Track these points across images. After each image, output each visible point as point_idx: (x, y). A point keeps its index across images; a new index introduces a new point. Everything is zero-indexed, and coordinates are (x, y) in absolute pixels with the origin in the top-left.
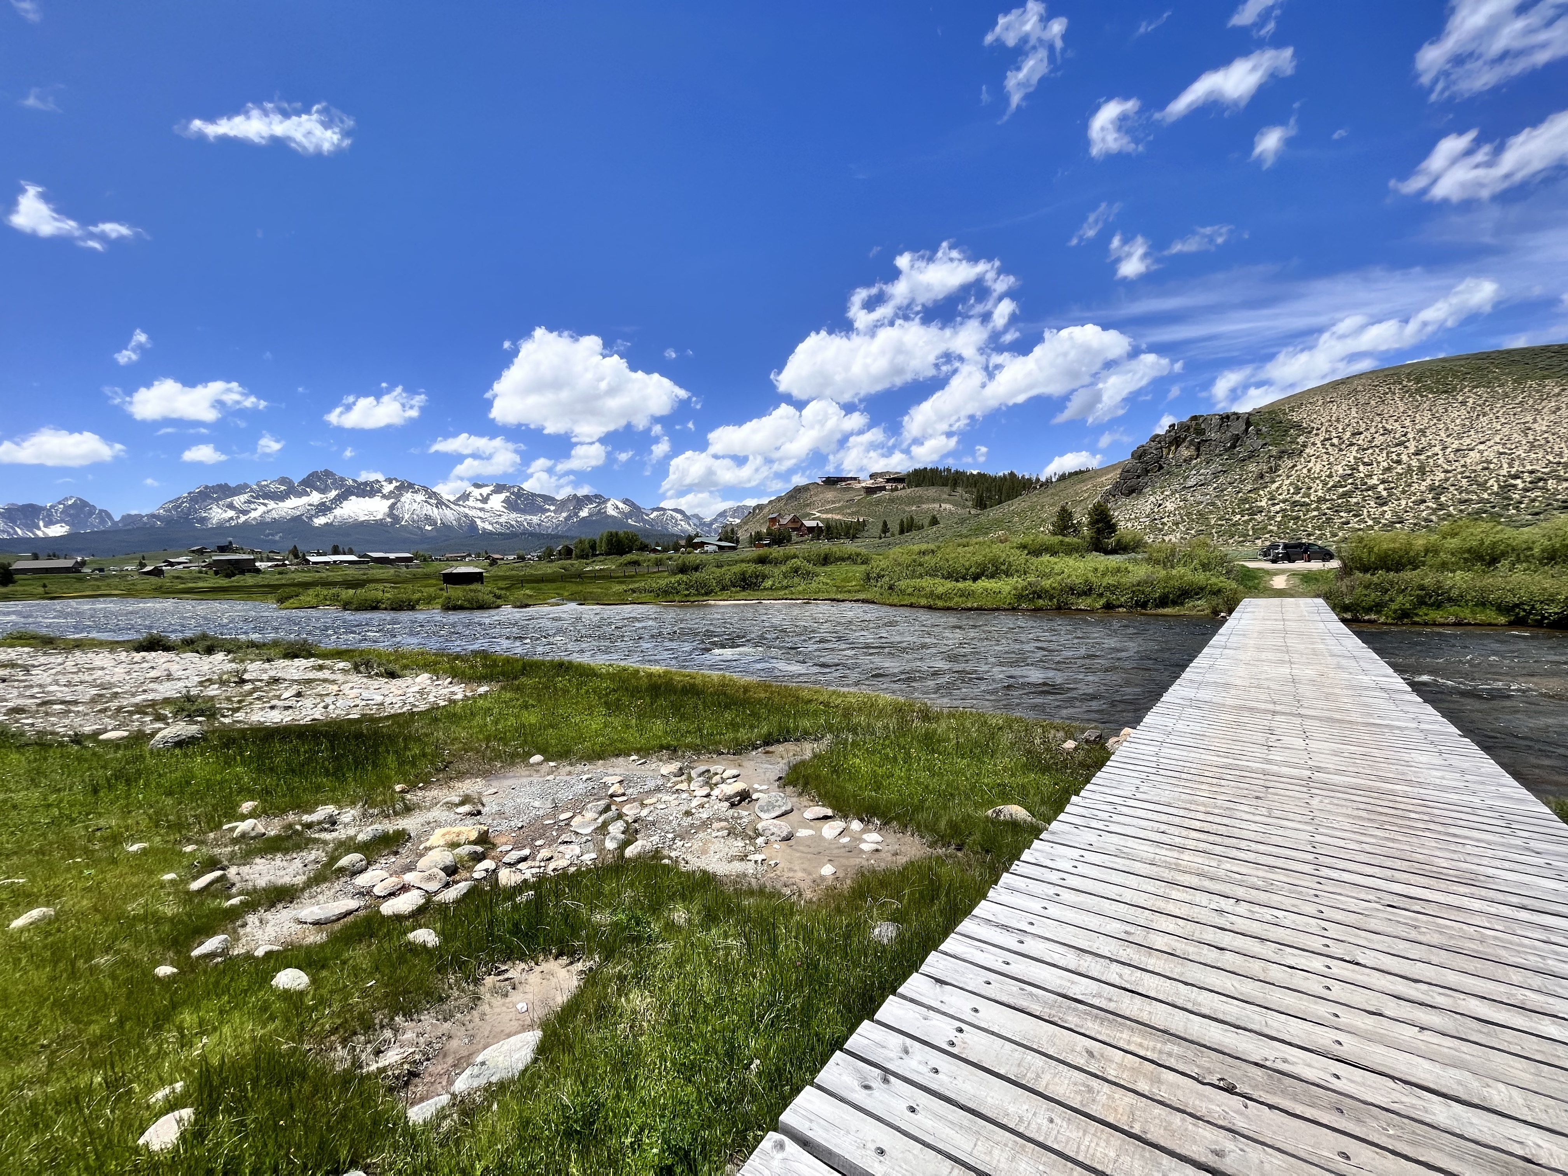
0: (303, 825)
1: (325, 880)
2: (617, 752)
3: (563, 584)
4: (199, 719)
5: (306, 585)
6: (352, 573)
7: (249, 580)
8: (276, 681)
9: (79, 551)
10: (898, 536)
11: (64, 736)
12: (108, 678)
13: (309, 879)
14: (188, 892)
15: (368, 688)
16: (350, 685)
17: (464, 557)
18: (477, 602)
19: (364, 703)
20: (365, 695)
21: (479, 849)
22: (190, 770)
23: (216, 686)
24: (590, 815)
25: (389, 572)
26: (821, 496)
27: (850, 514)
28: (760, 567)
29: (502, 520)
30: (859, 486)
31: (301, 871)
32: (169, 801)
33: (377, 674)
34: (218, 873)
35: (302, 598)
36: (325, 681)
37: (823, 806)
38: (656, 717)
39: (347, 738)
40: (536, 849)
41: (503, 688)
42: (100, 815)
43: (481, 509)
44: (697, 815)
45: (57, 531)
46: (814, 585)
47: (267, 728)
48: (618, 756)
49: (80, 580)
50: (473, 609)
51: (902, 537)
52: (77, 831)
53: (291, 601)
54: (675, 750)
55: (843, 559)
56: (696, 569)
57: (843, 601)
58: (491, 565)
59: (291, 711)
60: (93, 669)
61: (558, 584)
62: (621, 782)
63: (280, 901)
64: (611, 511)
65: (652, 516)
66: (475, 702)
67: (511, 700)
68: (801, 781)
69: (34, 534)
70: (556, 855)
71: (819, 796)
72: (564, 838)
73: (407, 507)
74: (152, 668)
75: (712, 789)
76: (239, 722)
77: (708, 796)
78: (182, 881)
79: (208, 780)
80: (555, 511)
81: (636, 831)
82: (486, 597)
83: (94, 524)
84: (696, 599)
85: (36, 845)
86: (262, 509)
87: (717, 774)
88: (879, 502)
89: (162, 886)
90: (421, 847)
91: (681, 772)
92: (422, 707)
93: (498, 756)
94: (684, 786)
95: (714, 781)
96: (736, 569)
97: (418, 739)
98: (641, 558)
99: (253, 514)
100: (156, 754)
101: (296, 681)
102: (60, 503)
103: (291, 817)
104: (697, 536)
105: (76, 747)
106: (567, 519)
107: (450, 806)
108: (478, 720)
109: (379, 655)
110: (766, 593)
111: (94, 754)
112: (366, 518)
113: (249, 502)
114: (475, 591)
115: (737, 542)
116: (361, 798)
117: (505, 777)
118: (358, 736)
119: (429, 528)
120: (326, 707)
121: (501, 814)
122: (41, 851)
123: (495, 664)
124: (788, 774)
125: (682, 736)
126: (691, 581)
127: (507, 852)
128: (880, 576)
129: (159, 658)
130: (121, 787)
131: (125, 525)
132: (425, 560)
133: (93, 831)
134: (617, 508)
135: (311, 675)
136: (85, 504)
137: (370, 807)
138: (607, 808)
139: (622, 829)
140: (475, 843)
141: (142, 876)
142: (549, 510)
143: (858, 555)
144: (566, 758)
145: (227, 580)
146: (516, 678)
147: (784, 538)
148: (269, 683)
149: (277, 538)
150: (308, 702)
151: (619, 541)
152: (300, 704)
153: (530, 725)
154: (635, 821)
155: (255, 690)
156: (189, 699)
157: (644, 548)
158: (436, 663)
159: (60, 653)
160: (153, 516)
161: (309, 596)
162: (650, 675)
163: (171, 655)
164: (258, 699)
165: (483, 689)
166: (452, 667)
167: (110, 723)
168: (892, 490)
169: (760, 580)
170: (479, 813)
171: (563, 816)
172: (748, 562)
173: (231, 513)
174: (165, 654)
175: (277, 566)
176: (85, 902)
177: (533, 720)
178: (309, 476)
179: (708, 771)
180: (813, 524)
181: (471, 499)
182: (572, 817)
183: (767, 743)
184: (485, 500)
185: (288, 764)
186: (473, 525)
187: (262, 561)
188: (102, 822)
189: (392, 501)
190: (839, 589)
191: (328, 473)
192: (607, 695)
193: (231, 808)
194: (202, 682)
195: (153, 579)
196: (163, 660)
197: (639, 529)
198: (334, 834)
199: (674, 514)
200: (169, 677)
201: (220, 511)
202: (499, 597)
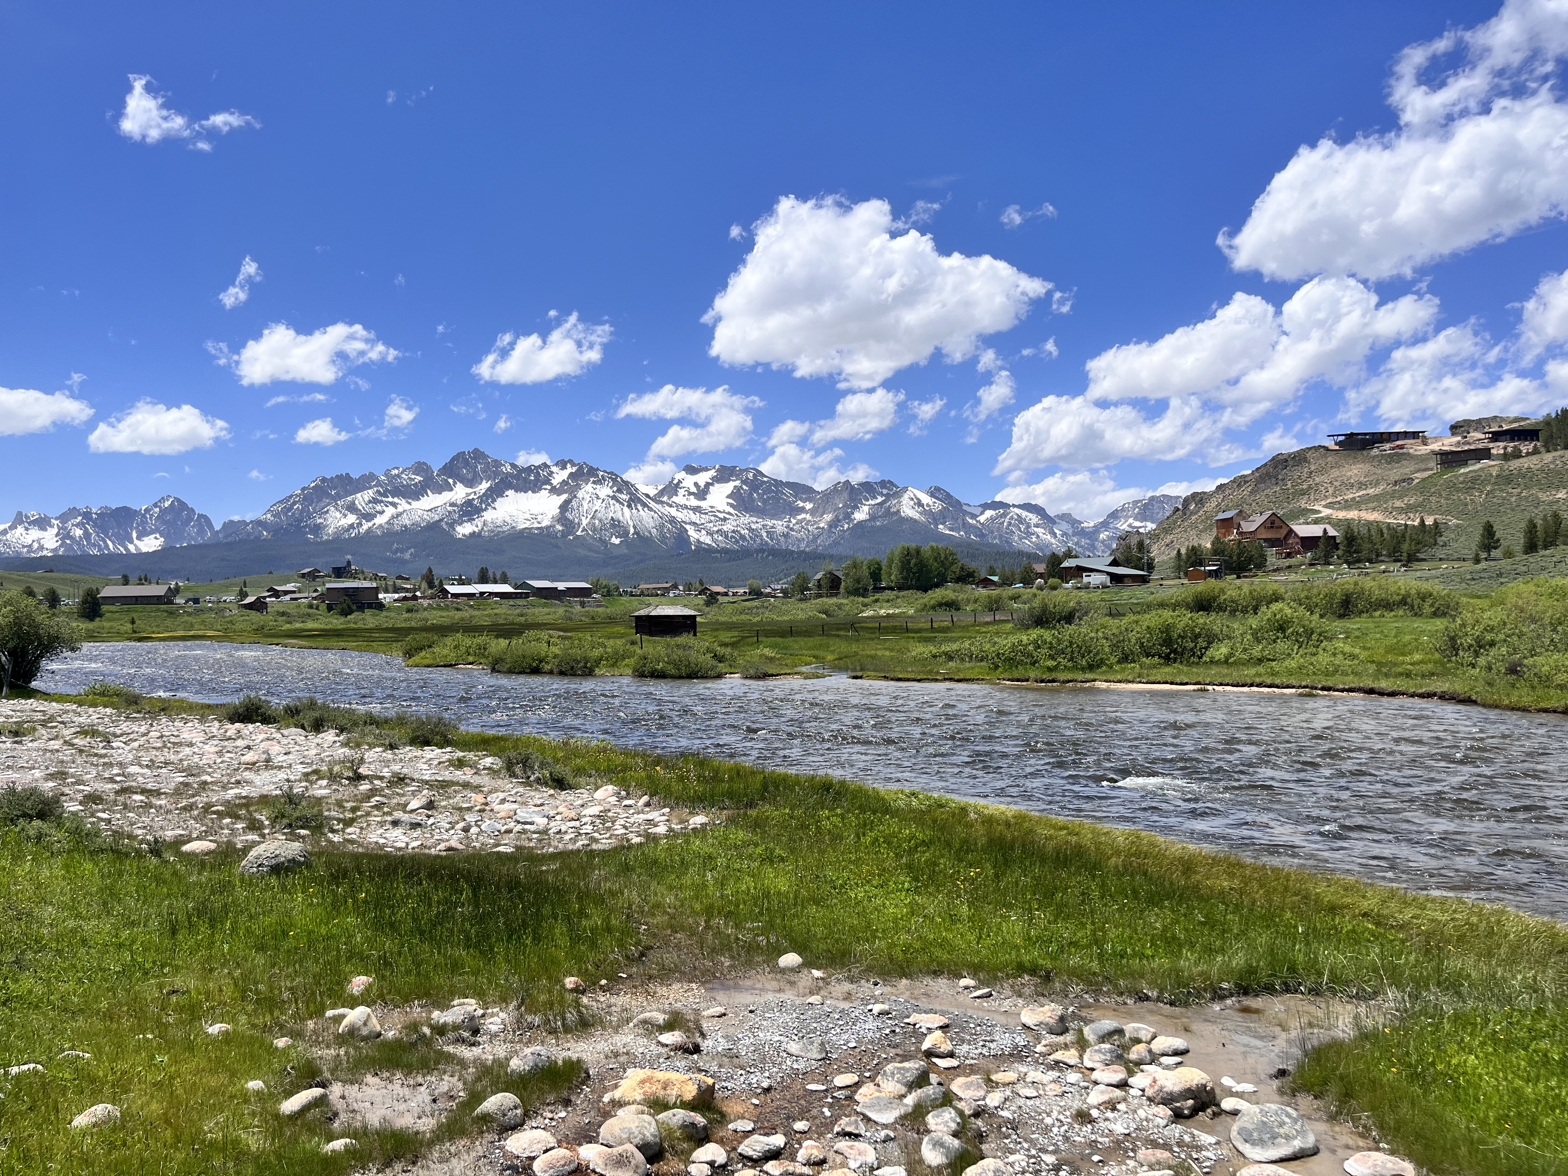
0: (432, 1027)
1: (463, 1133)
2: (934, 966)
3: (825, 640)
4: (303, 832)
5: (444, 630)
6: (505, 612)
7: (368, 619)
8: (400, 780)
9: (174, 574)
10: (1520, 557)
11: (141, 842)
12: (196, 759)
13: (440, 1126)
14: (277, 1116)
15: (524, 804)
16: (502, 796)
17: (667, 590)
18: (688, 666)
19: (519, 827)
20: (522, 815)
21: (700, 1120)
22: (288, 914)
23: (324, 782)
24: (891, 1086)
25: (556, 612)
26: (1335, 473)
27: (1401, 511)
28: (1202, 619)
29: (727, 527)
30: (1423, 450)
31: (428, 1109)
32: (260, 960)
33: (538, 781)
34: (317, 1092)
35: (436, 650)
36: (466, 785)
37: (1392, 1153)
38: (1009, 906)
39: (498, 888)
40: (795, 1139)
41: (731, 820)
42: (177, 969)
43: (696, 510)
44: (1103, 1125)
45: (151, 544)
46: (1323, 659)
47: (388, 855)
48: (936, 974)
49: (171, 613)
50: (680, 677)
51: (1532, 558)
52: (149, 990)
53: (423, 654)
54: (1047, 978)
55: (1387, 605)
56: (1069, 618)
57: (1392, 694)
58: (708, 603)
59: (419, 831)
60: (180, 744)
61: (817, 640)
62: (944, 1028)
63: (398, 1158)
64: (908, 510)
65: (982, 519)
66: (687, 842)
67: (746, 844)
68: (1334, 1089)
69: (126, 549)
70: (831, 1155)
71: (1381, 1127)
72: (845, 1123)
73: (586, 507)
74: (249, 748)
75: (1131, 1073)
76: (352, 842)
77: (1123, 1085)
78: (271, 1094)
79: (310, 933)
80: (813, 512)
81: (980, 1137)
82: (702, 658)
83: (191, 536)
84: (1070, 676)
85: (104, 1005)
86: (390, 511)
87: (1138, 1041)
88: (1474, 482)
89: (245, 1097)
90: (606, 1099)
91: (1061, 1027)
92: (605, 843)
93: (725, 946)
94: (1070, 1056)
95: (1133, 1055)
96: (1152, 619)
97: (600, 901)
98: (961, 596)
99: (380, 520)
100: (248, 882)
101: (427, 782)
102: (155, 505)
103: (416, 1011)
104: (1069, 555)
105: (154, 860)
106: (833, 524)
107: (651, 1028)
108: (691, 877)
109: (542, 748)
110: (1214, 670)
111: (175, 873)
112: (527, 525)
113: (374, 501)
114: (686, 647)
115: (1150, 567)
116: (516, 992)
117: (737, 988)
118: (513, 884)
119: (616, 541)
120: (466, 830)
121: (731, 1055)
122: (109, 1016)
123: (716, 778)
124: (1300, 1067)
125: (1061, 949)
126: (1059, 641)
127: (748, 1134)
128: (1481, 646)
129: (256, 732)
130: (204, 929)
131: (226, 537)
132: (609, 594)
133: (168, 994)
134: (919, 504)
135: (447, 775)
136: (182, 505)
137: (529, 1011)
138: (921, 1080)
139: (953, 1126)
140: (691, 1106)
141: (224, 1078)
142: (802, 510)
143: (1423, 597)
144: (843, 965)
145: (342, 619)
146: (751, 805)
147: (1250, 560)
148: (391, 784)
149: (407, 556)
150: (443, 820)
151: (922, 565)
152: (431, 821)
153: (779, 893)
154: (977, 1115)
155: (373, 792)
156: (291, 799)
157: (966, 577)
158: (625, 768)
159: (144, 718)
160: (259, 523)
161: (444, 649)
162: (989, 821)
163: (270, 730)
164: (378, 807)
165: (699, 820)
166: (649, 777)
167: (198, 828)
168: (1506, 457)
169: (1202, 643)
170: (697, 1049)
171: (842, 1080)
172: (1175, 606)
173: (352, 519)
174: (264, 727)
175: (405, 599)
176: (154, 1106)
177: (782, 885)
178: (453, 459)
179: (1120, 1032)
180: (1315, 531)
181: (681, 492)
182: (857, 1085)
183: (1244, 990)
184: (702, 493)
185: (414, 920)
186: (682, 537)
187: (386, 591)
188: (179, 982)
189: (565, 496)
190: (1382, 668)
191: (478, 455)
192: (911, 851)
193: (338, 984)
194: (306, 775)
195: (254, 615)
196: (262, 736)
197: (960, 543)
198: (476, 1051)
199: (1024, 514)
200: (268, 763)
201: (338, 515)
202: (720, 659)
